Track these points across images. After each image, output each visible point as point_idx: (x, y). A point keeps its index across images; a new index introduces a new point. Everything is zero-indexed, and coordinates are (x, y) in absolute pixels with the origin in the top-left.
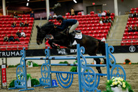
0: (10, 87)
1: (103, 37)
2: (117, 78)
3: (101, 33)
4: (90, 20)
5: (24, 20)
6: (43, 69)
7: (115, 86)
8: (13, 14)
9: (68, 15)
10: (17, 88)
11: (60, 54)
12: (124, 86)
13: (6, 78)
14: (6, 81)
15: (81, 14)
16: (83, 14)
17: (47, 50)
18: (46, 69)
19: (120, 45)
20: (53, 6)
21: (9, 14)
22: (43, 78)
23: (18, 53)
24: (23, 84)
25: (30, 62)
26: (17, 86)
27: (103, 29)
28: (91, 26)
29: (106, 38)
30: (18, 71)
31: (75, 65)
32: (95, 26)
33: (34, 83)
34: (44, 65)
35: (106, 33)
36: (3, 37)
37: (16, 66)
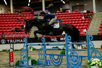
0: (16, 65)
1: (85, 28)
2: (95, 59)
3: (83, 25)
4: (75, 16)
5: (26, 16)
6: (40, 52)
7: (94, 65)
8: (18, 12)
9: (59, 13)
10: (21, 66)
11: (53, 41)
12: (100, 65)
13: (13, 59)
14: (13, 61)
15: (68, 12)
16: (70, 12)
17: (43, 38)
18: (43, 52)
19: (97, 34)
20: (48, 6)
21: (15, 12)
22: (40, 59)
23: (21, 41)
24: (25, 63)
25: (31, 47)
26: (21, 64)
27: (85, 23)
28: (75, 21)
29: (87, 30)
30: (22, 53)
31: (64, 49)
32: (79, 21)
33: (34, 62)
34: (41, 50)
35: (87, 25)
36: (11, 29)
37: (20, 50)
